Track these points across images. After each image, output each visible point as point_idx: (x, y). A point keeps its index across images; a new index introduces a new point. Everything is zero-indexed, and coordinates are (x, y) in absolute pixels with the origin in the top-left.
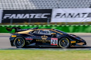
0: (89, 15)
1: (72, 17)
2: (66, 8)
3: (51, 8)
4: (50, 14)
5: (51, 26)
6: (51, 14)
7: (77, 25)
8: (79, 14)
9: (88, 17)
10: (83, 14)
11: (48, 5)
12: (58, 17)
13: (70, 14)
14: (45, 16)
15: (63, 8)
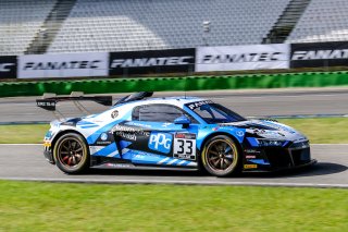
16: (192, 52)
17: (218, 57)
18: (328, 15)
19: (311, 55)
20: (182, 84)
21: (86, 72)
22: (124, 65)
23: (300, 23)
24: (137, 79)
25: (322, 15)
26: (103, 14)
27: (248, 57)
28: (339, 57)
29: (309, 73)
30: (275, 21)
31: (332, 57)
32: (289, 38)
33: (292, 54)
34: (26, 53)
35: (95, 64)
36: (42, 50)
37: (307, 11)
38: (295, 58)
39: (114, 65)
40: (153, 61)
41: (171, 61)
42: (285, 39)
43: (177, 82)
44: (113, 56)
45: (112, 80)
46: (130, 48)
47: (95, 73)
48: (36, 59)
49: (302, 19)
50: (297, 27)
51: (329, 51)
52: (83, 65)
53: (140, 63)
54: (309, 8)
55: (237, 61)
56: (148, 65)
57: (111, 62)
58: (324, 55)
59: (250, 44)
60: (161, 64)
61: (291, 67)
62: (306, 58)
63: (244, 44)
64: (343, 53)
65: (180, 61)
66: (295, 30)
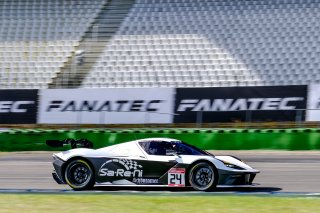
3: (304, 83)
4: (302, 99)
6: (306, 99)
11: (297, 76)
14: (289, 104)
16: (302, 91)
20: (285, 139)
21: (140, 118)
22: (197, 109)
24: (215, 130)
26: (168, 30)
34: (51, 86)
35: (153, 106)
36: (75, 82)
39: (182, 108)
40: (241, 104)
41: (269, 104)
43: (278, 136)
44: (181, 94)
45: (178, 131)
46: (207, 83)
47: (154, 118)
48: (66, 95)
52: (136, 106)
53: (222, 105)
56: (233, 108)
57: (177, 103)
60: (253, 107)
65: (283, 105)
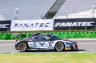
0: (41, 25)
1: (27, 26)
2: (23, 19)
5: (11, 34)
7: (31, 33)
8: (32, 24)
9: (40, 26)
10: (36, 24)
12: (16, 27)
13: (26, 24)
15: (20, 19)
16: (9, 22)
17: (21, 25)
18: (73, 7)
19: (63, 24)
23: (60, 10)
25: (70, 7)
27: (35, 25)
28: (76, 25)
29: (62, 33)
30: (49, 9)
31: (73, 25)
32: (55, 16)
33: (55, 24)
37: (64, 5)
38: (56, 26)
42: (53, 17)
49: (61, 8)
50: (59, 12)
51: (71, 23)
54: (65, 3)
55: (30, 27)
58: (69, 24)
59: (37, 19)
61: (54, 30)
62: (61, 26)
63: (34, 19)
64: (78, 24)
65: (4, 26)
66: (57, 13)
